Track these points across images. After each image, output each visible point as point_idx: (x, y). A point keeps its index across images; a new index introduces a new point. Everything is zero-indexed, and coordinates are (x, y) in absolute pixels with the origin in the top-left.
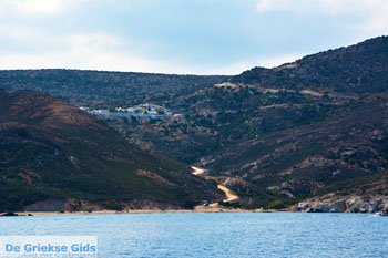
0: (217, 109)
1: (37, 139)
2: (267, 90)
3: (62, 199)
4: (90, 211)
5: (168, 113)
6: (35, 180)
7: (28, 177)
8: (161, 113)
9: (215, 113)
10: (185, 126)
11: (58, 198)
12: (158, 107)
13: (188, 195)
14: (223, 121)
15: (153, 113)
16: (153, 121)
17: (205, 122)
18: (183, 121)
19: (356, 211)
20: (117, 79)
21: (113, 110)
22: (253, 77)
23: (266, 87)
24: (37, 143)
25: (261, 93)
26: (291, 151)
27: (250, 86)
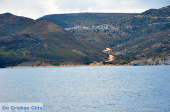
0: (132, 25)
1: (33, 38)
2: (153, 17)
3: (35, 61)
4: (45, 66)
5: (112, 27)
6: (27, 54)
7: (24, 53)
8: (109, 27)
9: (131, 27)
10: (118, 32)
11: (33, 61)
12: (109, 25)
13: (89, 59)
14: (134, 30)
15: (106, 28)
16: (106, 31)
17: (126, 31)
18: (118, 31)
19: (149, 65)
20: (107, 15)
21: (90, 27)
22: (149, 13)
23: (153, 16)
24: (32, 39)
25: (151, 19)
26: (151, 41)
27: (147, 16)
